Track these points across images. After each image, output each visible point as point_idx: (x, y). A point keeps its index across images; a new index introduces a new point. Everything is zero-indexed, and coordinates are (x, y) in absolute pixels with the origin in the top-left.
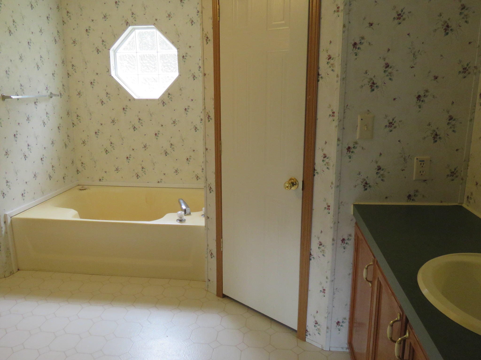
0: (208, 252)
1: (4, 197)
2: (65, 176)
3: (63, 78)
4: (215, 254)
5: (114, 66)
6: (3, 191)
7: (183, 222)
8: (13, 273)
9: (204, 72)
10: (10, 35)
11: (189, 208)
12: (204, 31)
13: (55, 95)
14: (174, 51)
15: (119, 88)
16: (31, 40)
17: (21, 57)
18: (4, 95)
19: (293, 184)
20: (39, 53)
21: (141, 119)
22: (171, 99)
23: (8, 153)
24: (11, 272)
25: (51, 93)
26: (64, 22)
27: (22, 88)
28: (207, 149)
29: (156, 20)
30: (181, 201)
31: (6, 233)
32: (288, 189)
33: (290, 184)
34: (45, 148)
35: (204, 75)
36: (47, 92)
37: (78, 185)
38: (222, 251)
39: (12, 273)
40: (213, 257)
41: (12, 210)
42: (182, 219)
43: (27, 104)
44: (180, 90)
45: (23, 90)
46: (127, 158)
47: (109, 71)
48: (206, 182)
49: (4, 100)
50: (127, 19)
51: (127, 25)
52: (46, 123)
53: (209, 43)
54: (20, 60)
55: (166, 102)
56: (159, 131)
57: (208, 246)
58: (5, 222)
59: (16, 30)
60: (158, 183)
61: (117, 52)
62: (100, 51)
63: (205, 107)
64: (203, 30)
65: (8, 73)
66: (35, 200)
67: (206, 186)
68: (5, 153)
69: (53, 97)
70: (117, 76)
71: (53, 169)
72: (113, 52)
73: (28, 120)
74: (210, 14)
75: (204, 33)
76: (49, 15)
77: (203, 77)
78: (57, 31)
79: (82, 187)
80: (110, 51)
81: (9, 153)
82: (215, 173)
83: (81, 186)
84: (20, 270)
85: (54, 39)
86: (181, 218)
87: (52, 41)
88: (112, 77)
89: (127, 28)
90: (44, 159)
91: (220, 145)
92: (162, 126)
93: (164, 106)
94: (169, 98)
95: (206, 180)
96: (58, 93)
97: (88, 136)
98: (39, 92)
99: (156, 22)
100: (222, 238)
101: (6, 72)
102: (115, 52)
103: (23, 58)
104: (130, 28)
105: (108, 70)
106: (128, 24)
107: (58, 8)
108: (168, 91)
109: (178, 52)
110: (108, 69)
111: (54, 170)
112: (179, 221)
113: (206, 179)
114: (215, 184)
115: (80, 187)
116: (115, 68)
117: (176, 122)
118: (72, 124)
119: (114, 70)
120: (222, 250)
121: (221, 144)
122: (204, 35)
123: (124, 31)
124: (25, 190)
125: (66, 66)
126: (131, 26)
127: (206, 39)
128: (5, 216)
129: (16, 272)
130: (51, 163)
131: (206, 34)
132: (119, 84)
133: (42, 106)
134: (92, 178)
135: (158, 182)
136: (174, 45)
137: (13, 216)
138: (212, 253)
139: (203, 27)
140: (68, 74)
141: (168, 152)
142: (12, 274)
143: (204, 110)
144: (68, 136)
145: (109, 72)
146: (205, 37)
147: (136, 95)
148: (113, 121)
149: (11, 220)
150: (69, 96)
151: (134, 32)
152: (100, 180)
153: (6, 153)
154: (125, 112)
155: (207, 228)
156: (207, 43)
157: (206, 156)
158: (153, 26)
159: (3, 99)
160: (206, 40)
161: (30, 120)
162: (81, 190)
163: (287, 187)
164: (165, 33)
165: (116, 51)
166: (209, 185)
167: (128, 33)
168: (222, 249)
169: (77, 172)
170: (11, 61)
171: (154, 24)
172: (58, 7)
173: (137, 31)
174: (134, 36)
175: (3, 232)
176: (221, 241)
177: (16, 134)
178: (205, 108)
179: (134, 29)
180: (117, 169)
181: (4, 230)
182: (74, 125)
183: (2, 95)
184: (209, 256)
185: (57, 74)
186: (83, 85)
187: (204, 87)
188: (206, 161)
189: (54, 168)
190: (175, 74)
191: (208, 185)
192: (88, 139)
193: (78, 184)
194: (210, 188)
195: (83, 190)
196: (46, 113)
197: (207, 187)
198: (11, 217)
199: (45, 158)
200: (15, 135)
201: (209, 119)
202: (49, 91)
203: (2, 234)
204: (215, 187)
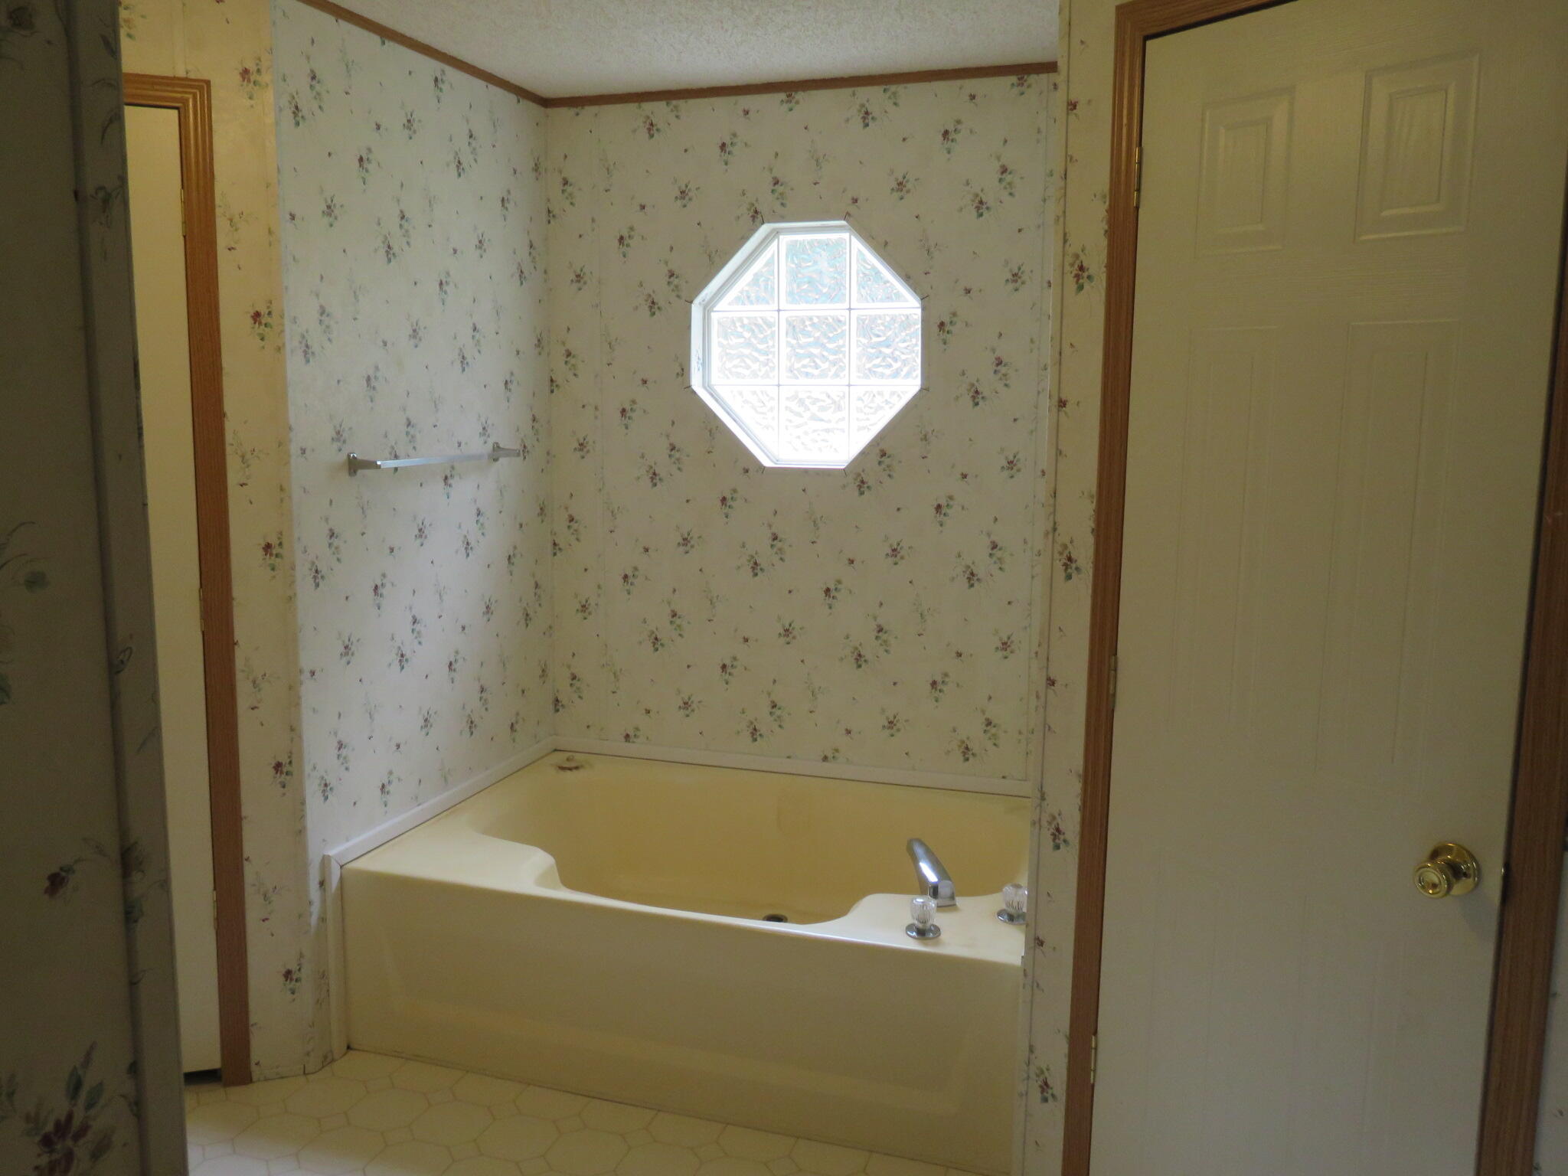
0: (1033, 1076)
1: (326, 798)
2: (517, 722)
3: (534, 394)
4: (1059, 1083)
5: (701, 357)
6: (326, 777)
7: (930, 939)
8: (333, 1060)
9: (1059, 393)
10: (389, 260)
11: (950, 879)
12: (1068, 244)
13: (509, 453)
14: (909, 306)
15: (712, 429)
16: (448, 274)
17: (414, 331)
18: (355, 455)
19: (1455, 872)
20: (471, 315)
21: (780, 536)
22: (888, 472)
23: (350, 649)
24: (325, 1057)
25: (497, 447)
26: (551, 215)
27: (412, 431)
28: (1051, 682)
29: (855, 201)
30: (919, 851)
31: (323, 919)
32: (1440, 895)
33: (1442, 871)
34: (464, 628)
35: (1059, 406)
36: (485, 442)
37: (556, 750)
38: (1093, 1086)
39: (328, 1060)
40: (1050, 1099)
41: (347, 840)
42: (928, 924)
43: (421, 485)
44: (922, 440)
45: (413, 437)
46: (724, 667)
47: (684, 372)
48: (1040, 805)
49: (355, 472)
50: (757, 200)
51: (753, 221)
52: (473, 544)
53: (1087, 287)
54: (413, 342)
55: (870, 480)
56: (839, 582)
57: (1031, 1049)
58: (322, 884)
59: (408, 243)
60: (824, 761)
61: (715, 309)
62: (659, 308)
63: (1055, 523)
64: (1065, 241)
65: (373, 383)
66: (419, 805)
67: (1040, 819)
68: (342, 649)
69: (501, 460)
70: (707, 390)
71: (481, 699)
72: (701, 309)
73: (421, 536)
74: (1102, 180)
75: (1071, 250)
76: (509, 192)
77: (1055, 410)
78: (529, 242)
79: (568, 760)
80: (693, 305)
81: (353, 648)
82: (1079, 776)
83: (563, 756)
84: (355, 1050)
85: (518, 269)
86: (924, 922)
87: (512, 276)
88: (694, 393)
89: (753, 230)
90: (458, 664)
91: (1113, 672)
92: (851, 562)
93: (862, 493)
94: (883, 466)
95: (1043, 798)
96: (517, 446)
97: (599, 587)
98: (460, 444)
99: (852, 209)
100: (1095, 1033)
101: (368, 379)
102: (707, 309)
103: (421, 334)
104: (765, 229)
105: (679, 370)
106: (757, 217)
107: (536, 170)
108: (878, 444)
109: (924, 309)
110: (681, 365)
111: (485, 700)
112: (914, 934)
113: (1039, 795)
114: (1077, 816)
115: (560, 758)
116: (703, 364)
117: (903, 553)
118: (550, 546)
119: (699, 370)
120: (1092, 1081)
121: (1116, 670)
122: (1069, 259)
123: (744, 239)
124: (391, 773)
125: (549, 354)
126: (769, 222)
127: (1075, 272)
128: (325, 861)
129: (341, 1058)
130: (479, 680)
131: (1077, 256)
132: (715, 416)
133: (467, 490)
134: (602, 729)
135: (825, 759)
136: (910, 286)
137: (346, 864)
138: (1049, 1082)
139: (1067, 230)
140: (552, 381)
141: (867, 653)
142: (330, 1063)
143: (1050, 536)
144: (537, 586)
145: (683, 375)
146: (1072, 265)
147: (769, 455)
148: (686, 541)
149: (341, 879)
150: (548, 453)
151: (775, 242)
152: (627, 736)
153: (346, 647)
154: (727, 510)
155: (1033, 982)
156: (1081, 288)
157: (1045, 708)
158: (843, 223)
159: (350, 469)
160: (1077, 276)
161: (426, 537)
162: (562, 768)
163: (1434, 886)
164: (883, 246)
165: (714, 306)
166: (1054, 818)
167: (753, 247)
168: (1094, 1076)
169: (556, 705)
170: (385, 344)
171: (847, 216)
172: (536, 168)
173: (785, 239)
174: (773, 256)
175: (314, 920)
176: (1093, 1046)
177: (379, 584)
178: (1055, 529)
179: (776, 233)
180: (686, 705)
181: (315, 909)
182: (557, 548)
183: (349, 456)
184: (1036, 1095)
185: (518, 383)
186: (596, 418)
187: (1057, 449)
188: (1045, 727)
189: (484, 695)
190: (910, 385)
191: (1045, 818)
192: (599, 595)
193: (554, 748)
194: (1058, 830)
195: (570, 769)
196: (475, 512)
197: (1044, 823)
198: (341, 867)
199: (461, 661)
200: (376, 587)
201: (1069, 570)
202: (489, 439)
203: (310, 925)
204: (1078, 828)
